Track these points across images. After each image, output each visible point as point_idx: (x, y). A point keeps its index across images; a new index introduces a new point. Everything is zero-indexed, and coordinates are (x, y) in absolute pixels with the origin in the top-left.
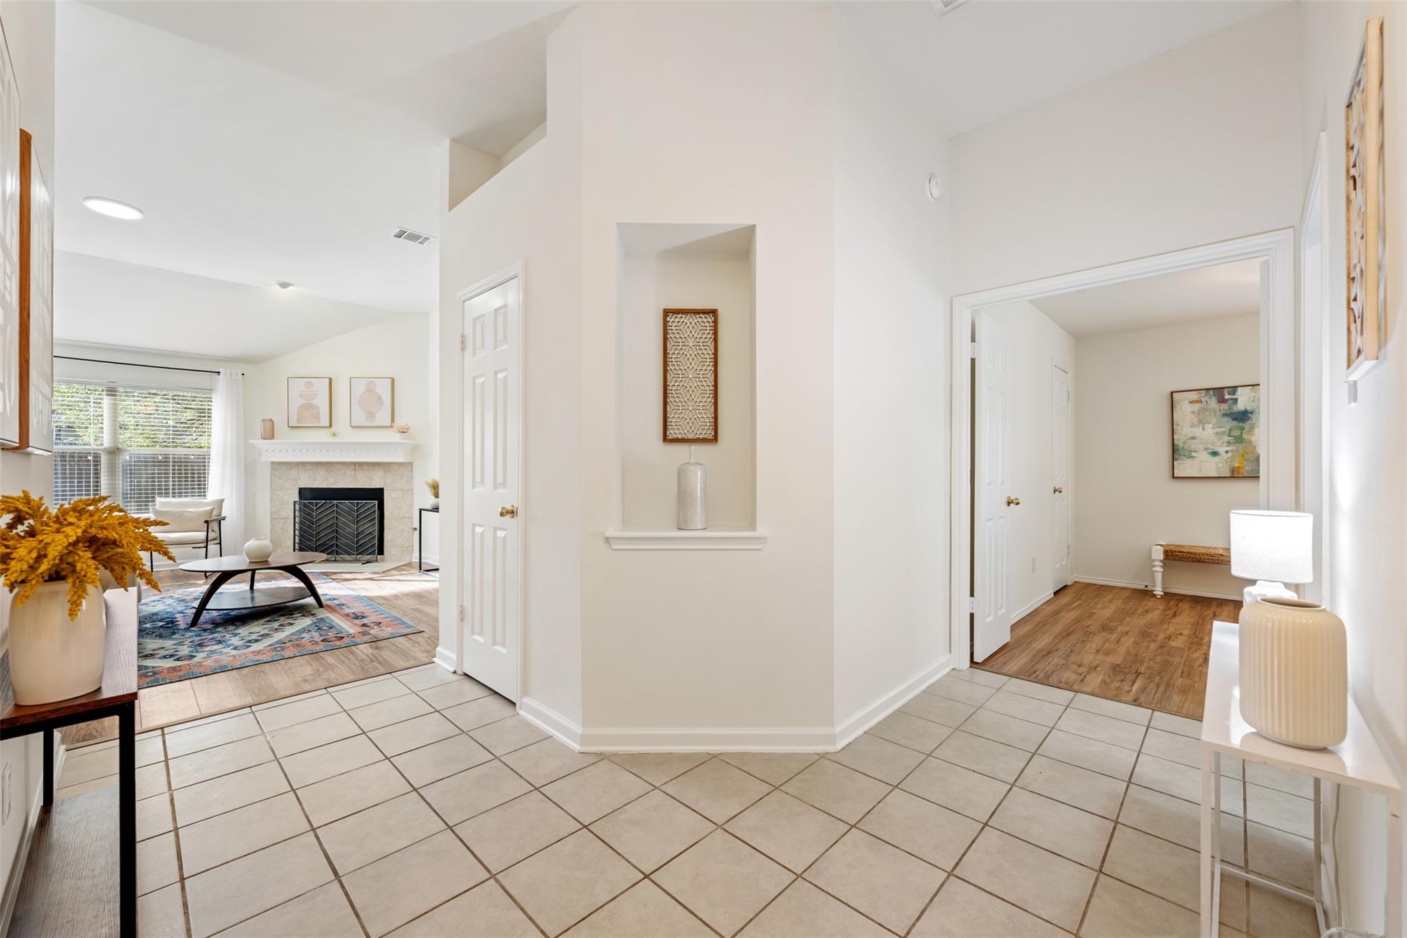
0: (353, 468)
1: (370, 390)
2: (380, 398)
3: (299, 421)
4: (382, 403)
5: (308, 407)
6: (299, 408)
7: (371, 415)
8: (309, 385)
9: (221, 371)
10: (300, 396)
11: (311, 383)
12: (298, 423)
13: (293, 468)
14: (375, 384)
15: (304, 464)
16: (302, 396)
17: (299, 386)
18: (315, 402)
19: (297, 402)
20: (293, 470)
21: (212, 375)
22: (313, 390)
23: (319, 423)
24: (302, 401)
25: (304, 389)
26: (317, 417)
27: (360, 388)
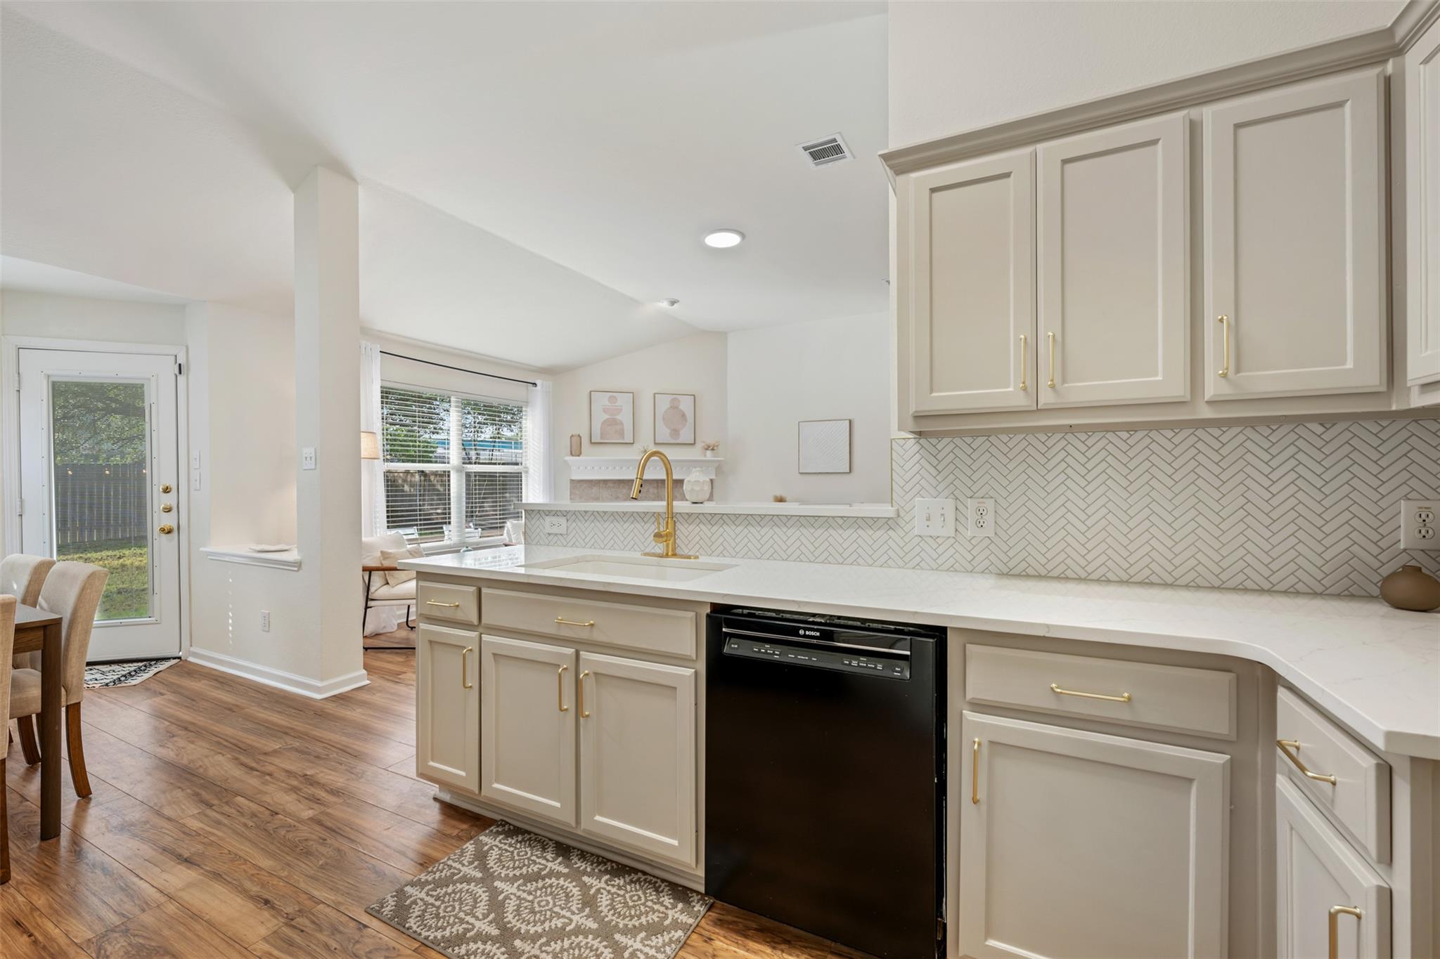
0: (655, 485)
1: (674, 407)
2: (683, 415)
3: (602, 437)
4: (686, 420)
5: (612, 423)
6: (603, 423)
7: (675, 432)
8: (613, 399)
9: (538, 382)
10: (604, 411)
11: (615, 397)
12: (602, 438)
13: (594, 486)
14: (679, 401)
15: (605, 482)
16: (605, 411)
17: (601, 401)
18: (619, 417)
19: (600, 417)
20: (595, 488)
21: (527, 386)
22: (617, 404)
23: (623, 438)
24: (606, 417)
25: (608, 403)
26: (622, 433)
27: (664, 404)
